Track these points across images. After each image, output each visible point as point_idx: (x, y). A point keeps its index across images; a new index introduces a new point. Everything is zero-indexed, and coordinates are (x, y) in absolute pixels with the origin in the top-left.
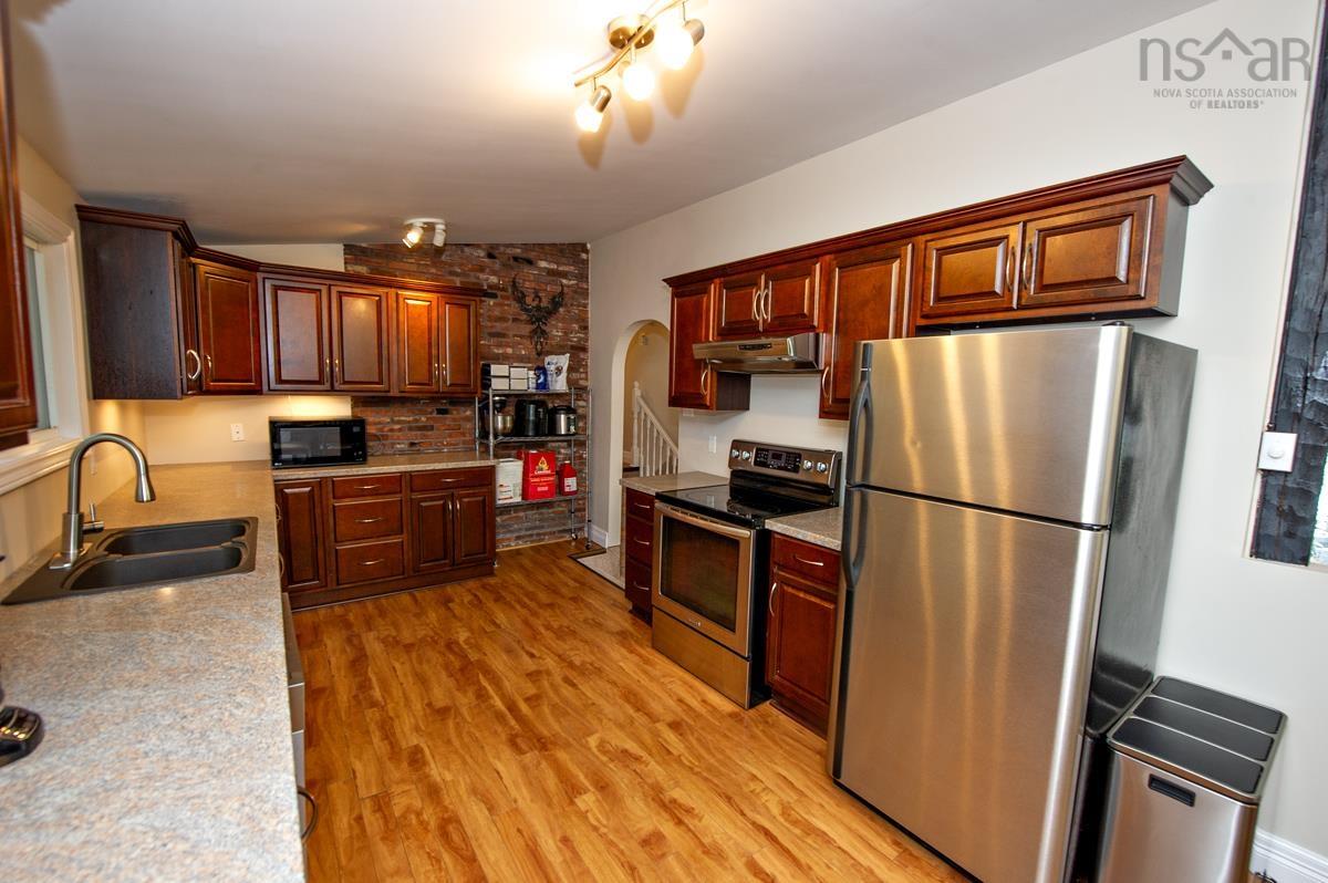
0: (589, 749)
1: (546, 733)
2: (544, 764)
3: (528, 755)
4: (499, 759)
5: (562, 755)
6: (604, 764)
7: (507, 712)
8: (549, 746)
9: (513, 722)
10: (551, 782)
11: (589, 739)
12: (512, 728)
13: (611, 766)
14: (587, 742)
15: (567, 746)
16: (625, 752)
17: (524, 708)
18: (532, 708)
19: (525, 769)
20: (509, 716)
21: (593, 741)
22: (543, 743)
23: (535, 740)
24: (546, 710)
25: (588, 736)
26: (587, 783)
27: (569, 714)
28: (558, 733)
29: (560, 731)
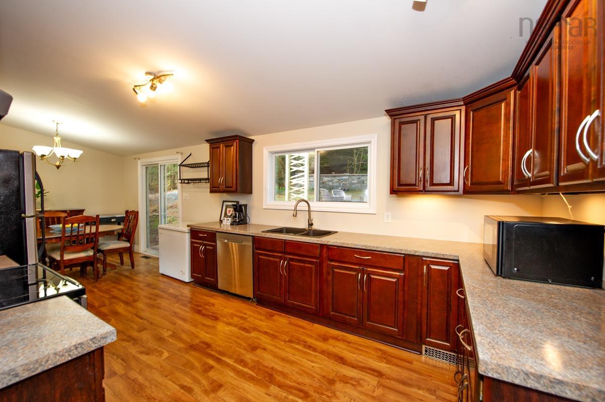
0: (167, 351)
1: (193, 353)
2: (189, 340)
3: (198, 342)
4: (210, 338)
5: (182, 345)
6: (160, 347)
7: (220, 357)
8: (189, 347)
9: (213, 353)
10: (184, 336)
11: (168, 355)
12: (212, 350)
13: (156, 347)
14: (169, 354)
15: (180, 350)
16: (148, 354)
17: (211, 362)
18: (206, 363)
19: (197, 337)
20: (217, 355)
21: (166, 354)
22: (192, 348)
23: (197, 348)
24: (197, 364)
25: (168, 357)
26: (168, 339)
27: (182, 366)
28: (186, 354)
29: (186, 356)
